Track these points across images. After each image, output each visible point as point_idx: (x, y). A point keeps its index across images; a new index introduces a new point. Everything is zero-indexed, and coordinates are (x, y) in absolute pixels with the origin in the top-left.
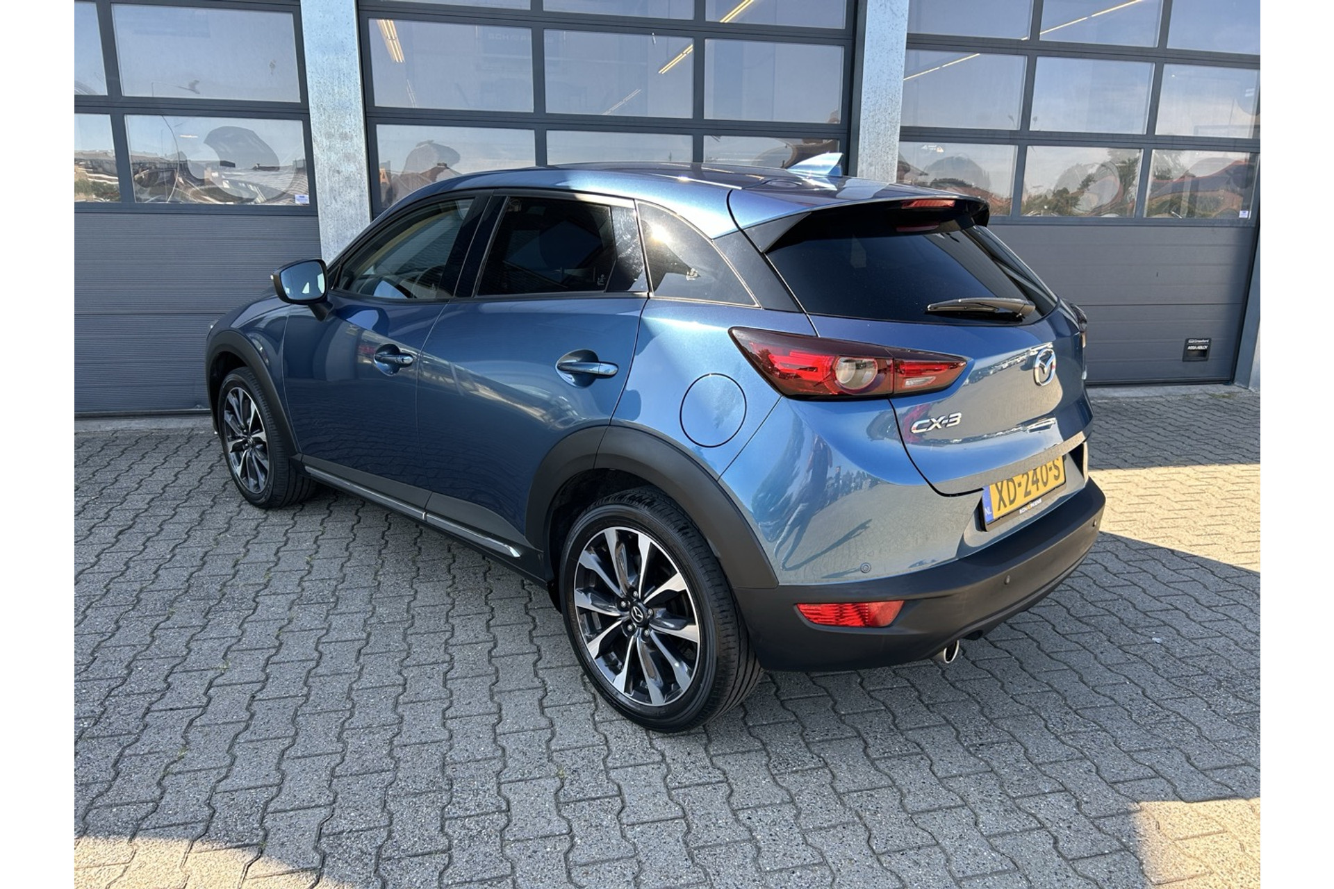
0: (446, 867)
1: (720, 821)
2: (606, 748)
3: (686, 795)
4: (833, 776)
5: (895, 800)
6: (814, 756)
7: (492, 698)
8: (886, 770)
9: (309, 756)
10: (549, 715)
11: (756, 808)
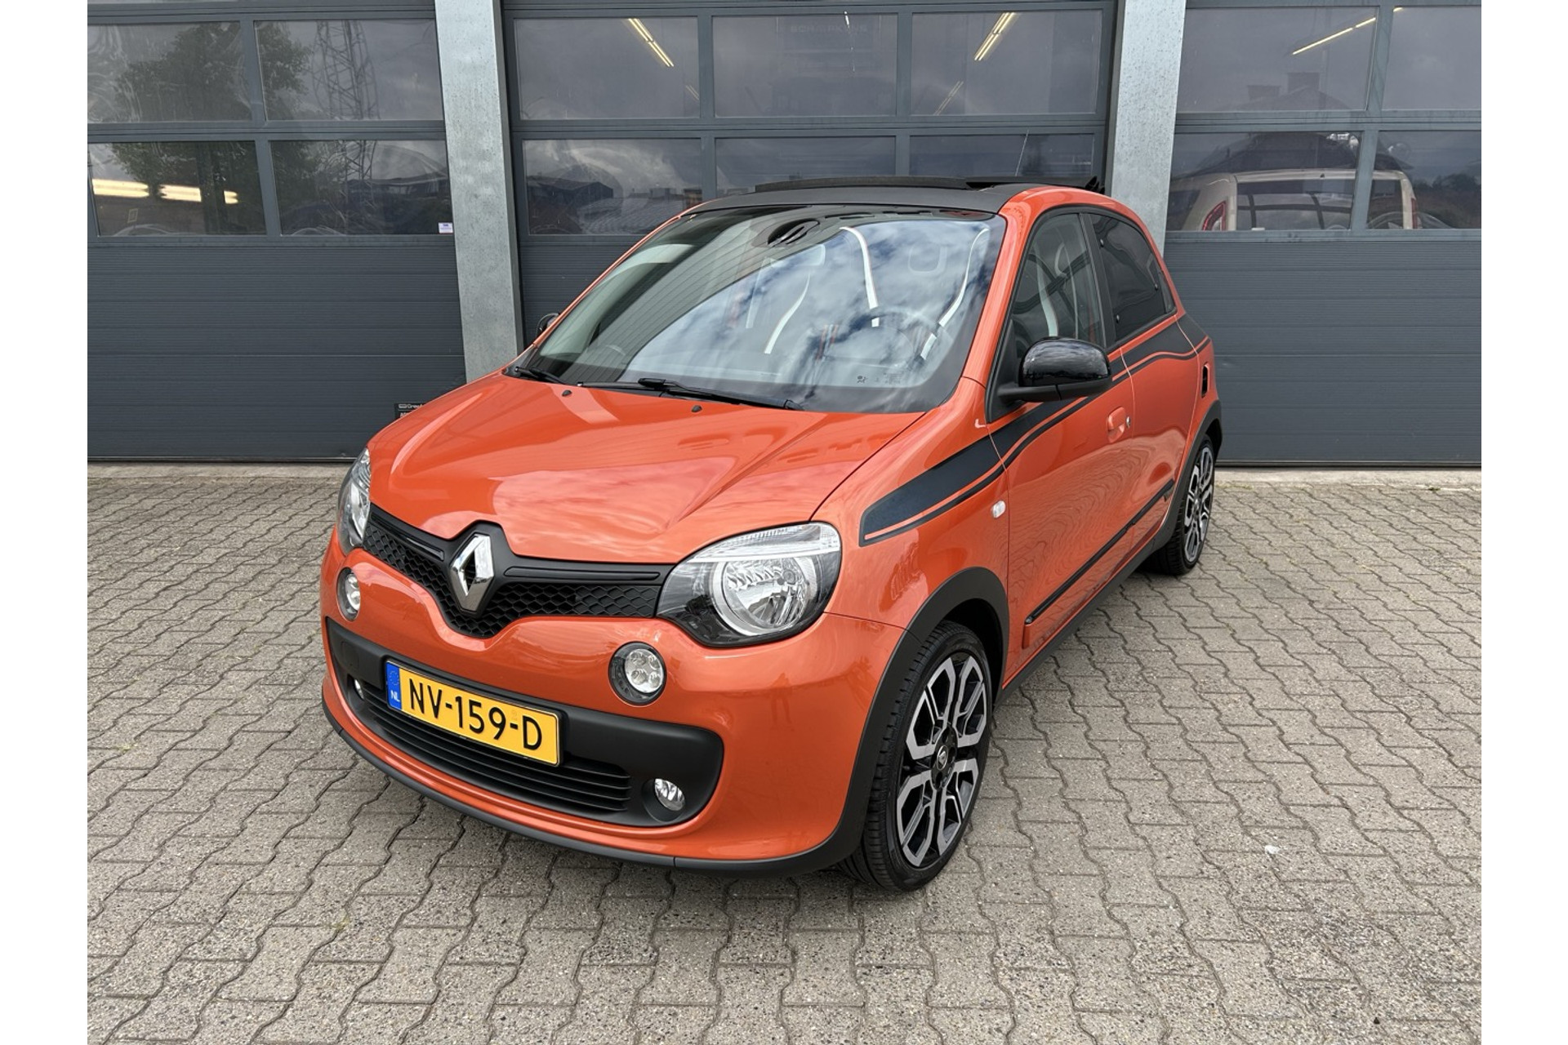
0: (131, 1018)
1: (466, 1017)
2: (419, 899)
3: (456, 975)
4: (652, 979)
5: (699, 1025)
6: (650, 948)
7: (354, 817)
8: (722, 984)
9: (118, 861)
10: (393, 848)
11: (523, 1005)
